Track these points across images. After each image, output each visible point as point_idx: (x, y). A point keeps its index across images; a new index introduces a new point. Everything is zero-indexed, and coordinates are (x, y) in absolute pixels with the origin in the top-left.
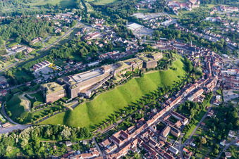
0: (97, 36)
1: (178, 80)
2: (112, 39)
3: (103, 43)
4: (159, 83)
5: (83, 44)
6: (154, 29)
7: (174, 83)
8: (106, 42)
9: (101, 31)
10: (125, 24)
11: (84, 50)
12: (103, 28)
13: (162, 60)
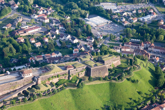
0: (36, 31)
1: (137, 97)
2: (58, 37)
3: (42, 41)
4: (107, 99)
5: (10, 41)
6: (126, 27)
7: (129, 101)
8: (47, 40)
9: (43, 24)
10: (84, 17)
11: (11, 49)
12: (47, 21)
13: (119, 67)
